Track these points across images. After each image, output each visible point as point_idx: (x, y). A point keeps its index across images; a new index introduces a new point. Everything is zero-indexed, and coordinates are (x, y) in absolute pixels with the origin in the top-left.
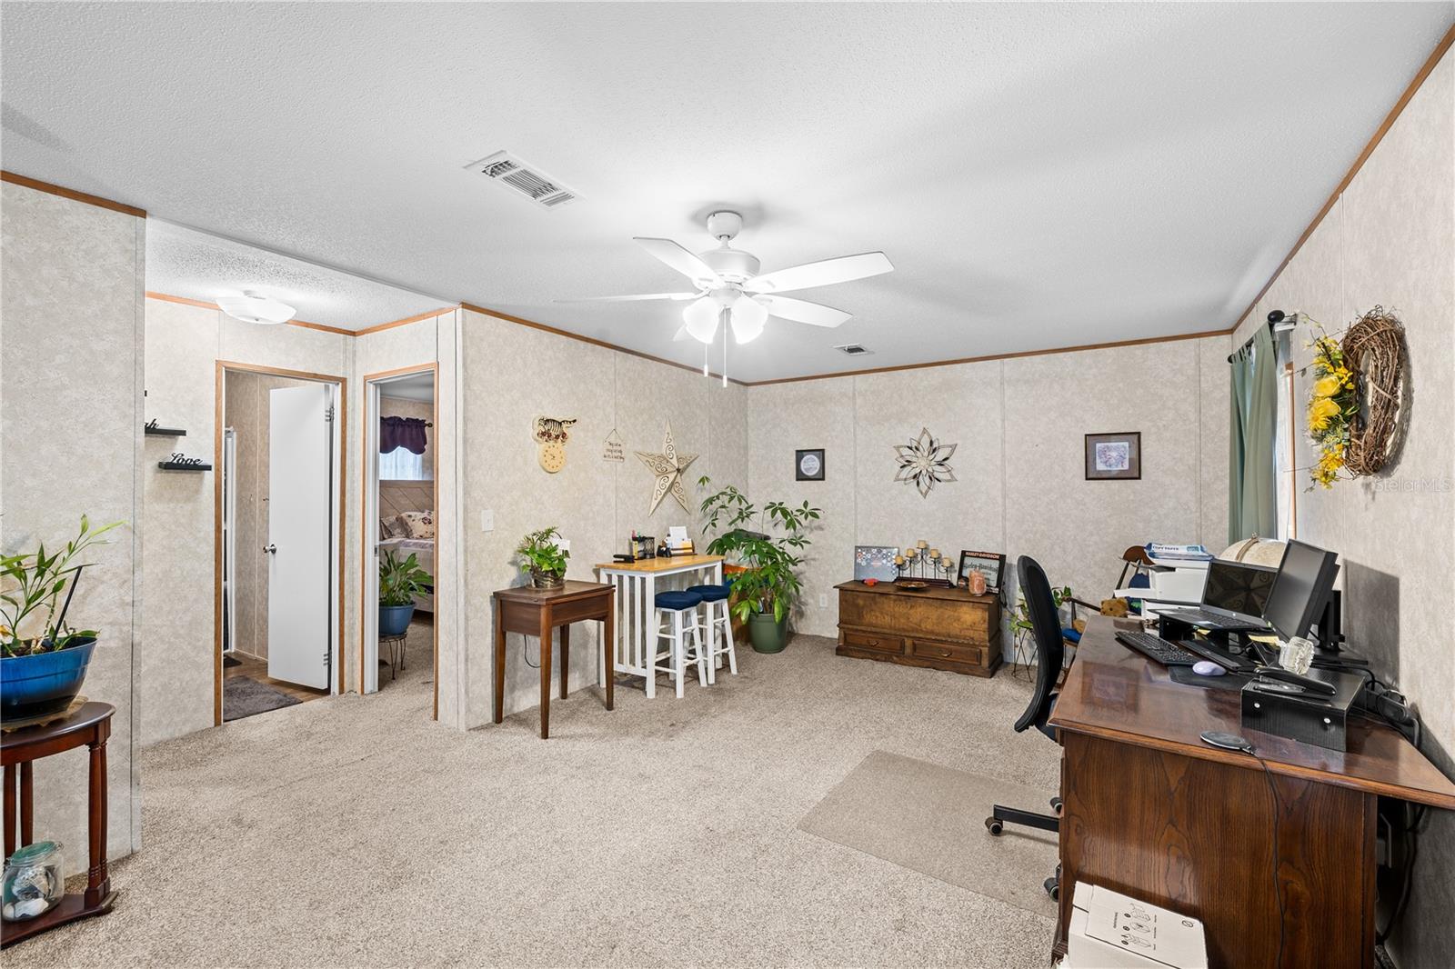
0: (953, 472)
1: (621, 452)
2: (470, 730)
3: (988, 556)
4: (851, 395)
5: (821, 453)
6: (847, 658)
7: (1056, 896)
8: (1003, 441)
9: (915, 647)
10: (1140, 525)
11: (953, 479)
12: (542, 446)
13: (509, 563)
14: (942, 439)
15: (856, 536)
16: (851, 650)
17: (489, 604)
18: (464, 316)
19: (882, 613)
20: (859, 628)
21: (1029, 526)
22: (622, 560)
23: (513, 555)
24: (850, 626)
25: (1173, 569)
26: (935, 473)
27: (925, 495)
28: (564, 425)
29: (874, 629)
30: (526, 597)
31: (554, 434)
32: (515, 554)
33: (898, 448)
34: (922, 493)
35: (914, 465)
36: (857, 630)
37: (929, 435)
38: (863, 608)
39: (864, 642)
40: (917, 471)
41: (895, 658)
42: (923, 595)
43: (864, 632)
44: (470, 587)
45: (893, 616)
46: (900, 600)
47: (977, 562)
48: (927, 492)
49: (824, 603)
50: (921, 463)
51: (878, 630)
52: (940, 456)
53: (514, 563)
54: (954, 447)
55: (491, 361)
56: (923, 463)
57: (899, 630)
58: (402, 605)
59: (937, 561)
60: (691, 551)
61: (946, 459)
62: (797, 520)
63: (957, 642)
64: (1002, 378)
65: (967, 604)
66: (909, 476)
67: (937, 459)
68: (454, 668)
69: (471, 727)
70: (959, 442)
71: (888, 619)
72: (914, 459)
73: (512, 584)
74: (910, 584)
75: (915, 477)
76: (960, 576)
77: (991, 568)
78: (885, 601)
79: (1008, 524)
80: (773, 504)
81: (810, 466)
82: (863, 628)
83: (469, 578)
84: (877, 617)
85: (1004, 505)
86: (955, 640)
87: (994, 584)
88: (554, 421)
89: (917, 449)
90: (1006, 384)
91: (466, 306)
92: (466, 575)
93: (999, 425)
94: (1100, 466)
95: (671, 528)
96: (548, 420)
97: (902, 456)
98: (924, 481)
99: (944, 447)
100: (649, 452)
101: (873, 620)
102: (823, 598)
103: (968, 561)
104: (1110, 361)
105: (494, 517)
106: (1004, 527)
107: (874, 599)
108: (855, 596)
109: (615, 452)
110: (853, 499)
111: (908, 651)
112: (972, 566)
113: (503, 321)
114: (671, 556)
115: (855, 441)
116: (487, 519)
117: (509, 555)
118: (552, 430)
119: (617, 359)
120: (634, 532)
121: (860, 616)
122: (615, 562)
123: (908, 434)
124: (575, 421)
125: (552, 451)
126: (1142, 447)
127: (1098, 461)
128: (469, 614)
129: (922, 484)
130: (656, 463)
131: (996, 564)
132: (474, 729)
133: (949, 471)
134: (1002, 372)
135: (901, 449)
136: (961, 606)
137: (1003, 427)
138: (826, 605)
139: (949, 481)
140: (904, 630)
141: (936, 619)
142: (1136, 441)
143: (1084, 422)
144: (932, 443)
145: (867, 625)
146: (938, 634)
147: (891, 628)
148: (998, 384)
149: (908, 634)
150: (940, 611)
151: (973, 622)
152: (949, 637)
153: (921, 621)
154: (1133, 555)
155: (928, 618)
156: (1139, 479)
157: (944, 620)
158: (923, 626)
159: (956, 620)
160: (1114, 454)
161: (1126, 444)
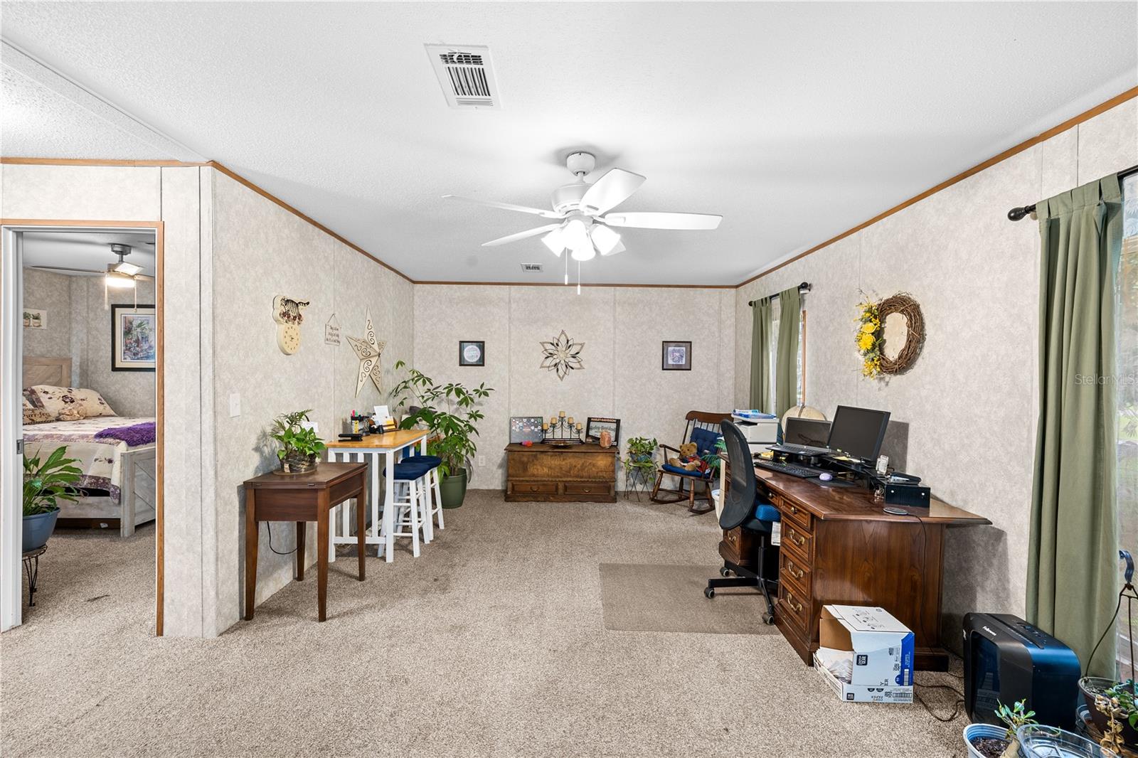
0: (582, 363)
1: (338, 336)
2: (221, 634)
3: (608, 420)
4: (507, 300)
5: (481, 345)
6: (516, 503)
7: (772, 622)
8: (615, 343)
9: (566, 488)
10: (690, 398)
11: (581, 368)
12: (284, 326)
13: (253, 449)
14: (576, 339)
15: (509, 409)
16: (518, 496)
17: (236, 495)
18: (214, 176)
19: (541, 466)
20: (524, 479)
21: (629, 400)
22: (350, 438)
23: (256, 441)
24: (517, 479)
25: (756, 424)
26: (569, 363)
27: (562, 379)
28: (300, 307)
29: (536, 479)
30: (276, 484)
31: (292, 314)
32: (258, 439)
33: (542, 344)
34: (560, 377)
35: (555, 357)
36: (523, 481)
37: (565, 335)
38: (527, 463)
39: (529, 489)
40: (558, 361)
41: (552, 498)
42: (570, 451)
43: (527, 481)
44: (220, 479)
45: (550, 468)
46: (556, 456)
47: (600, 425)
48: (563, 376)
49: (482, 463)
50: (561, 356)
51: (539, 479)
52: (573, 350)
53: (257, 449)
54: (582, 345)
55: (238, 232)
56: (562, 355)
57: (555, 477)
58: (44, 512)
59: (571, 426)
60: (394, 427)
61: (577, 353)
62: (470, 398)
63: (595, 481)
64: (615, 300)
65: (602, 454)
66: (551, 364)
67: (571, 353)
68: (197, 572)
69: (221, 632)
70: (586, 342)
71: (546, 470)
72: (556, 352)
73: (256, 472)
74: (557, 443)
75: (556, 365)
76: (587, 435)
77: (610, 429)
78: (545, 457)
79: (616, 398)
80: (451, 385)
81: (471, 353)
82: (527, 479)
83: (219, 469)
84: (538, 469)
85: (614, 386)
86: (594, 480)
87: (613, 439)
88: (292, 301)
89: (557, 345)
90: (617, 304)
91: (216, 165)
92: (216, 466)
93: (612, 332)
94: (670, 362)
95: (375, 407)
96: (288, 301)
97: (546, 350)
98: (562, 368)
99: (577, 344)
100: (355, 336)
101: (535, 472)
102: (482, 459)
103: (592, 424)
104: (677, 296)
105: (241, 401)
106: (614, 400)
107: (535, 456)
108: (517, 455)
109: (333, 337)
110: (507, 381)
111: (561, 491)
112: (596, 428)
113: (248, 190)
114: (383, 432)
115: (509, 337)
116: (234, 404)
117: (253, 441)
118: (291, 311)
119: (336, 247)
120: (354, 412)
121: (525, 469)
122: (340, 441)
123: (551, 334)
124: (308, 303)
125: (291, 332)
126: (692, 351)
127: (669, 358)
128: (219, 509)
129: (560, 371)
130: (363, 347)
131: (614, 426)
132: (225, 632)
133: (579, 362)
134: (615, 295)
135: (545, 345)
136: (598, 456)
137: (615, 333)
138: (484, 465)
139: (579, 369)
140: (558, 477)
141: (581, 466)
142: (689, 347)
143: (662, 333)
144: (568, 341)
145: (530, 476)
146: (582, 477)
147: (548, 475)
148: (612, 304)
149: (561, 479)
150: (583, 461)
151: (605, 466)
152: (590, 478)
153: (570, 469)
154: (692, 416)
155: (575, 466)
156: (690, 370)
157: (586, 467)
158: (572, 472)
159: (594, 466)
160: (678, 354)
161: (684, 349)
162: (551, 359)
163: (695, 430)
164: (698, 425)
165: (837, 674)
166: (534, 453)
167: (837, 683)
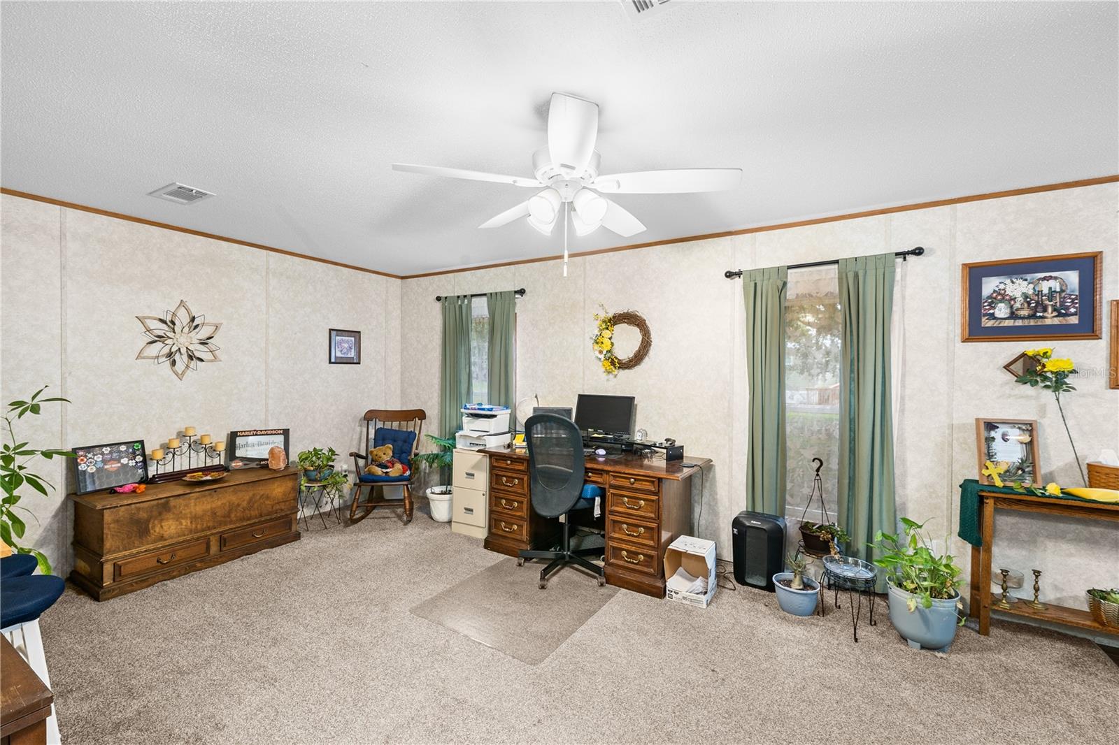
0: (218, 353)
3: (269, 432)
8: (267, 326)
9: (223, 541)
10: (359, 396)
11: (218, 360)
14: (205, 315)
15: (63, 435)
16: (129, 584)
19: (176, 519)
20: (143, 548)
21: (288, 403)
24: (126, 553)
26: (196, 353)
27: (181, 376)
29: (166, 543)
33: (144, 320)
34: (177, 373)
35: (168, 342)
36: (141, 552)
37: (188, 309)
38: (148, 521)
39: (153, 563)
40: (174, 348)
41: (199, 565)
43: (152, 551)
45: (194, 518)
46: (205, 496)
47: (251, 440)
48: (183, 373)
51: (173, 541)
52: (203, 333)
54: (218, 326)
56: (181, 340)
57: (203, 530)
59: (209, 447)
61: (210, 338)
63: (271, 519)
64: (267, 267)
65: (279, 480)
66: (161, 353)
67: (198, 337)
70: (223, 322)
71: (185, 524)
72: (170, 335)
74: (206, 475)
75: (170, 354)
77: (276, 443)
79: (270, 401)
82: (148, 547)
84: (169, 527)
85: (267, 385)
86: (268, 518)
89: (173, 323)
90: (271, 274)
93: (264, 311)
94: (339, 354)
97: (150, 330)
98: (181, 361)
99: (209, 324)
101: (165, 532)
103: (239, 441)
106: (267, 404)
107: (166, 505)
110: (58, 383)
111: (214, 549)
112: (247, 444)
121: (144, 532)
123: (160, 305)
126: (361, 342)
127: (337, 350)
129: (178, 364)
131: (279, 438)
133: (213, 351)
136: (274, 483)
137: (267, 313)
139: (212, 361)
140: (209, 528)
141: (249, 503)
142: (358, 337)
143: (328, 318)
144: (193, 319)
145: (155, 541)
146: (249, 519)
147: (191, 531)
148: (264, 274)
149: (214, 531)
150: (251, 494)
151: (284, 494)
152: (261, 516)
153: (230, 511)
154: (370, 416)
155: (238, 505)
156: (359, 363)
157: (256, 502)
158: (233, 515)
159: (268, 498)
160: (346, 345)
161: (353, 339)
162: (159, 345)
163: (377, 432)
164: (380, 425)
165: (696, 592)
166: (163, 501)
167: (699, 598)
